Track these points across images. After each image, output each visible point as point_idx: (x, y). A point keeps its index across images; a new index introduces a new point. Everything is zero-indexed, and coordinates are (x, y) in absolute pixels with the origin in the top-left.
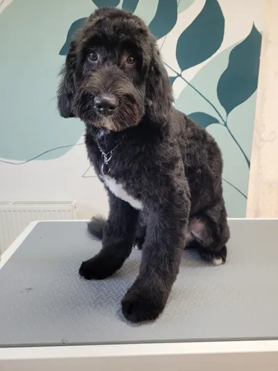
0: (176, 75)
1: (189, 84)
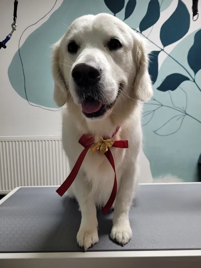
0: (160, 50)
1: (169, 55)
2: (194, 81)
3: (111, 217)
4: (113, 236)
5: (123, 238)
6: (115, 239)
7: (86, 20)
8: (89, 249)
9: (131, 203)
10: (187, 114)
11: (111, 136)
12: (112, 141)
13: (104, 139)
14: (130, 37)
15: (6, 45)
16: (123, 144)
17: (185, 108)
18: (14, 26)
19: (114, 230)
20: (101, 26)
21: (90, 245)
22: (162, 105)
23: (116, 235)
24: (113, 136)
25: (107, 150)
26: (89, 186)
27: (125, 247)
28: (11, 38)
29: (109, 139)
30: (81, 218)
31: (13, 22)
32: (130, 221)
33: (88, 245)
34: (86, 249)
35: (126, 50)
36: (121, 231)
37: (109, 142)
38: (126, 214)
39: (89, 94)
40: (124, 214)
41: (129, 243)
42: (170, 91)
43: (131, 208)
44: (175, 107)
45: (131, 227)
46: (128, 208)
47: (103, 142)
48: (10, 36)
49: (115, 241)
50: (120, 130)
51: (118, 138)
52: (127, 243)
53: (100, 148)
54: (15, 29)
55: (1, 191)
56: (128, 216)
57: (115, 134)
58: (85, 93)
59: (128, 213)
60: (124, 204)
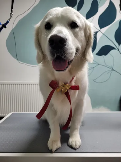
0: (98, 31)
1: (103, 34)
2: (118, 50)
3: (68, 132)
4: (69, 143)
5: (76, 145)
6: (71, 146)
7: (57, 10)
8: (55, 152)
9: (81, 124)
10: (114, 70)
11: (69, 82)
12: (70, 86)
13: (65, 84)
14: (83, 21)
15: (6, 26)
16: (76, 88)
17: (112, 66)
18: (11, 15)
19: (71, 140)
20: (67, 14)
21: (56, 149)
22: (99, 64)
23: (71, 143)
24: (70, 82)
25: (66, 91)
26: (55, 113)
27: (77, 151)
28: (9, 22)
29: (68, 84)
30: (50, 132)
31: (10, 12)
32: (80, 135)
33: (54, 149)
34: (53, 152)
35: (80, 29)
36: (75, 141)
37: (68, 86)
38: (78, 130)
39: (59, 55)
40: (76, 130)
41: (80, 148)
42: (104, 56)
43: (80, 127)
44: (106, 65)
45: (81, 138)
46: (79, 127)
47: (64, 86)
48: (9, 21)
49: (71, 147)
50: (75, 79)
51: (73, 84)
52: (78, 148)
53: (62, 90)
54: (12, 17)
55: (1, 114)
56: (79, 132)
57: (72, 81)
58: (56, 53)
59: (79, 130)
60: (76, 124)
